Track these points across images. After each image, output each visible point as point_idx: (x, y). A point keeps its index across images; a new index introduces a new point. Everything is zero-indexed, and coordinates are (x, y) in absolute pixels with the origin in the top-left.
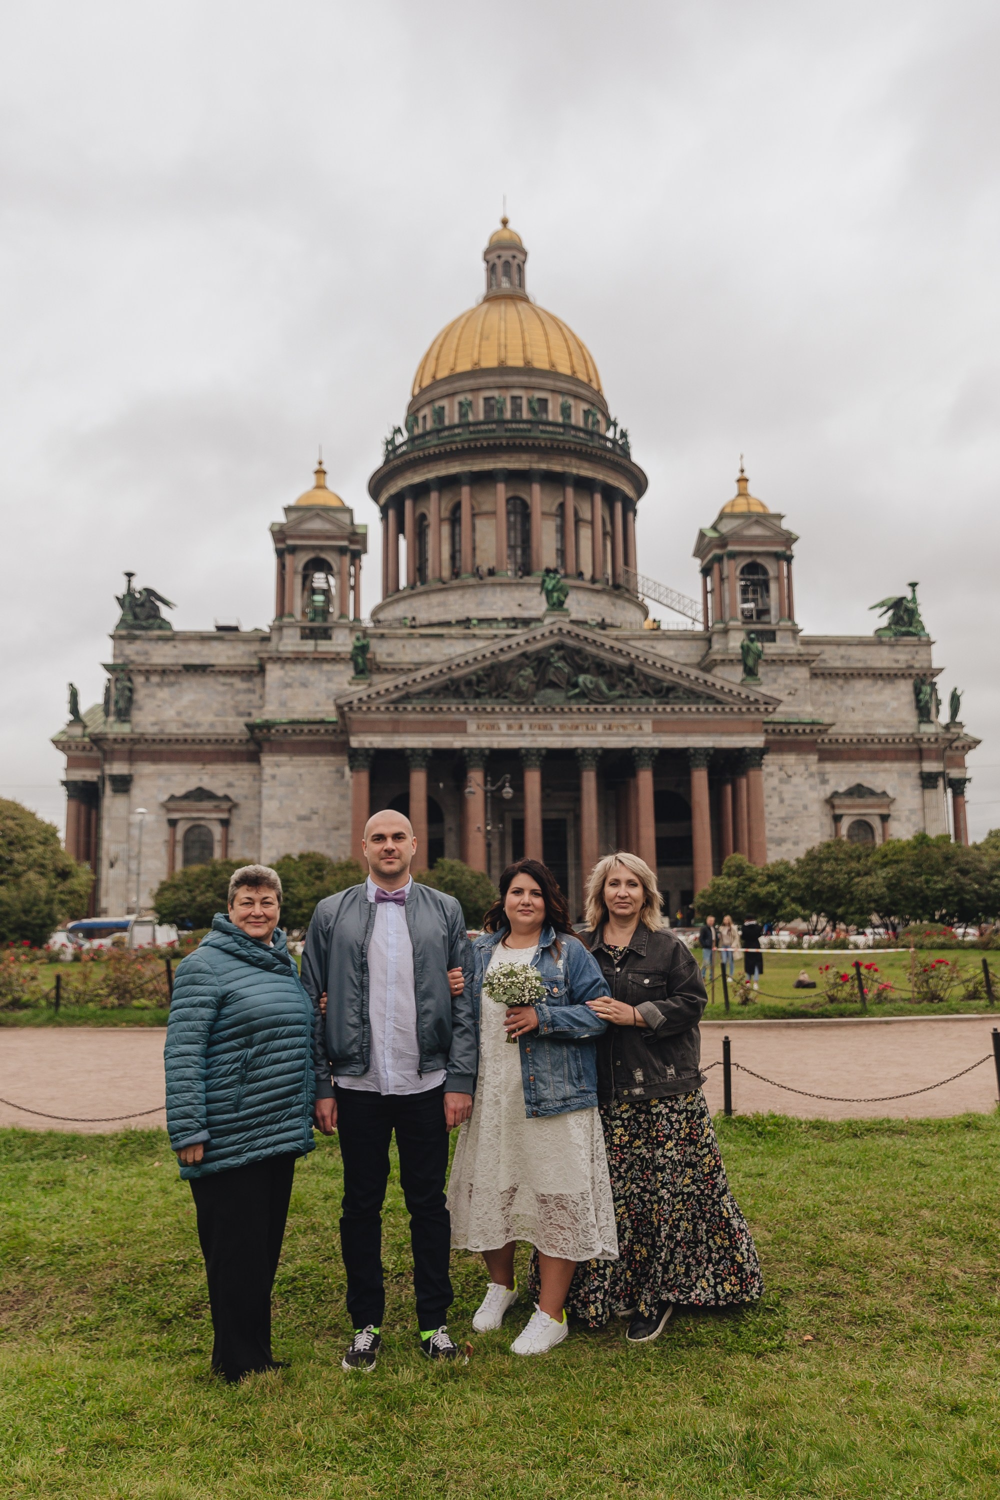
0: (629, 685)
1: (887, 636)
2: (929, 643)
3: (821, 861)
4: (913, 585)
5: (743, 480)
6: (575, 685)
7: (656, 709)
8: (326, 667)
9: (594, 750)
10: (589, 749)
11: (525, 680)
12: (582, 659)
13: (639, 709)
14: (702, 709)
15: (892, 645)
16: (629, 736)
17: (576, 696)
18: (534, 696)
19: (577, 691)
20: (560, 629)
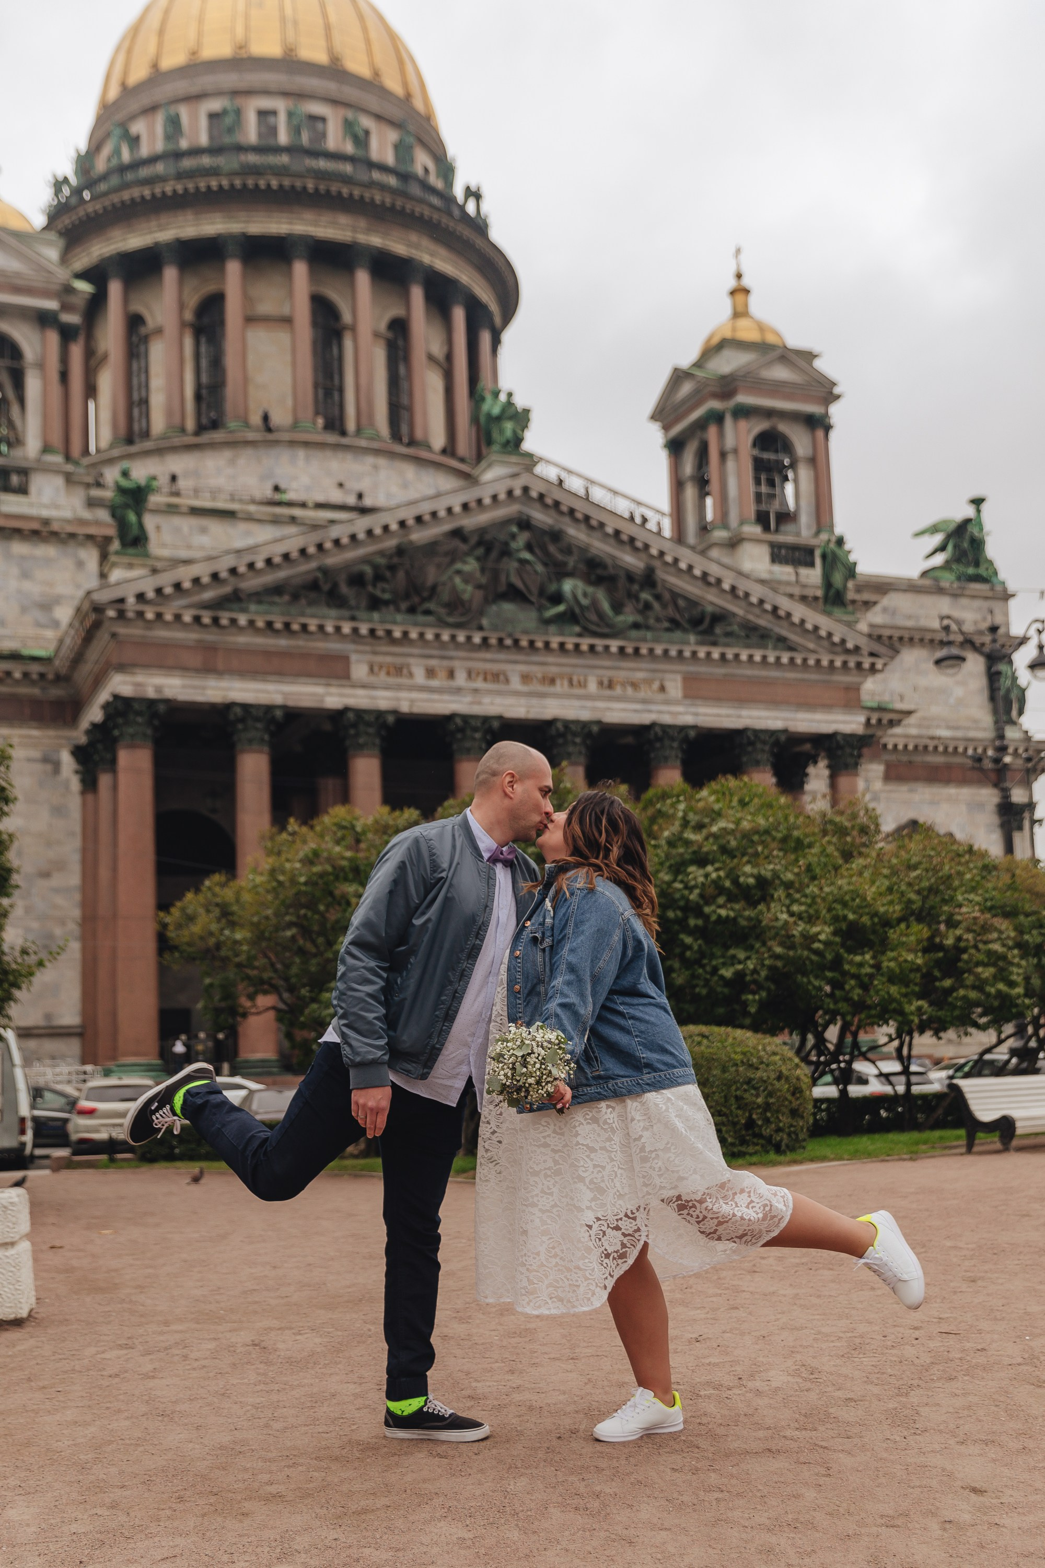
0: (648, 606)
1: (947, 579)
2: (1006, 596)
4: (977, 502)
5: (740, 292)
6: (557, 598)
7: (694, 653)
9: (585, 725)
10: (577, 722)
11: (466, 581)
12: (561, 551)
13: (666, 652)
14: (771, 659)
15: (955, 596)
16: (644, 701)
17: (559, 619)
18: (481, 613)
19: (561, 608)
20: (526, 489)
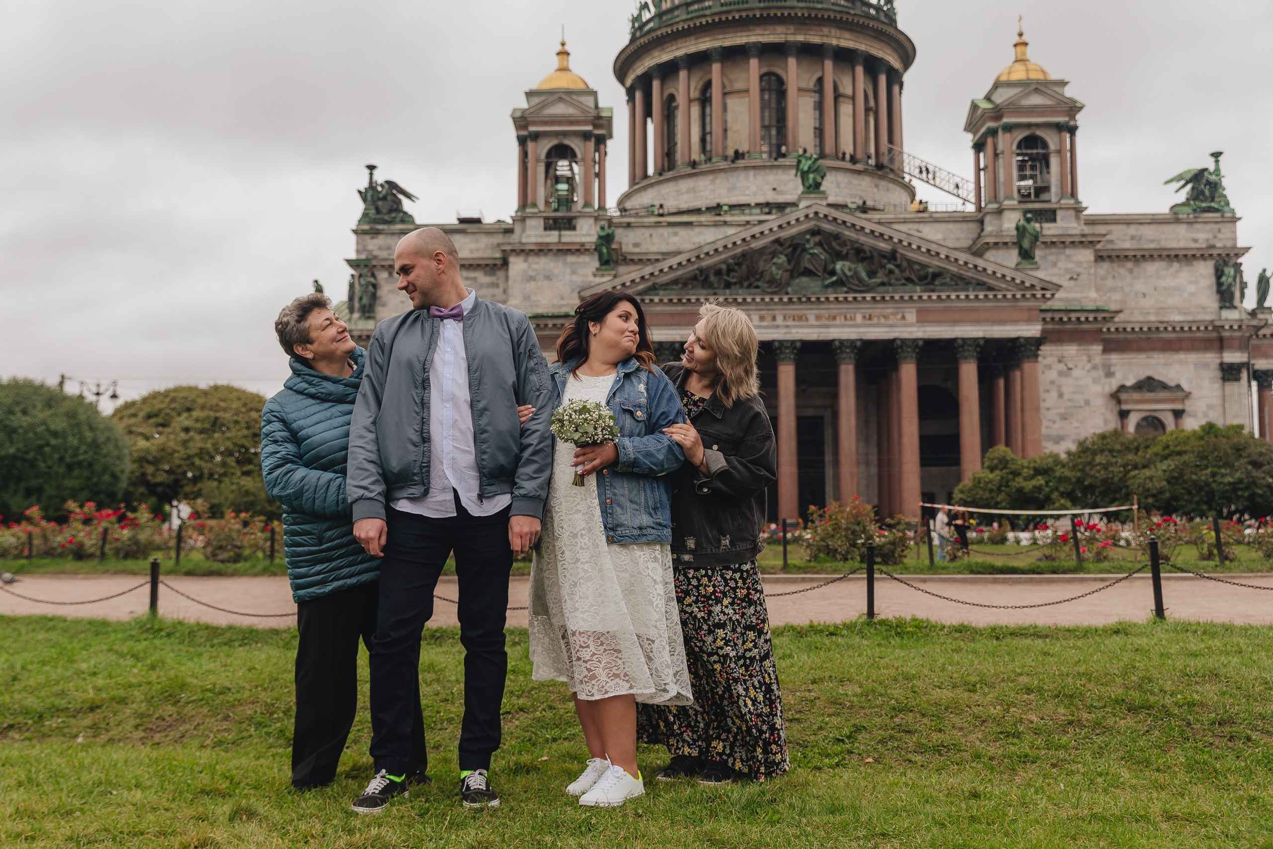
0: (891, 272)
1: (1184, 213)
2: (1234, 220)
3: (1094, 453)
4: (1216, 155)
5: (1020, 45)
6: (833, 273)
7: (920, 297)
8: (571, 259)
9: (853, 342)
10: (848, 340)
11: (779, 269)
12: (839, 245)
13: (902, 297)
14: (972, 297)
15: (1190, 223)
16: (891, 326)
17: (833, 284)
18: (788, 285)
19: (834, 278)
20: (816, 213)
